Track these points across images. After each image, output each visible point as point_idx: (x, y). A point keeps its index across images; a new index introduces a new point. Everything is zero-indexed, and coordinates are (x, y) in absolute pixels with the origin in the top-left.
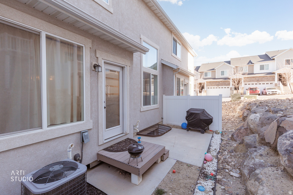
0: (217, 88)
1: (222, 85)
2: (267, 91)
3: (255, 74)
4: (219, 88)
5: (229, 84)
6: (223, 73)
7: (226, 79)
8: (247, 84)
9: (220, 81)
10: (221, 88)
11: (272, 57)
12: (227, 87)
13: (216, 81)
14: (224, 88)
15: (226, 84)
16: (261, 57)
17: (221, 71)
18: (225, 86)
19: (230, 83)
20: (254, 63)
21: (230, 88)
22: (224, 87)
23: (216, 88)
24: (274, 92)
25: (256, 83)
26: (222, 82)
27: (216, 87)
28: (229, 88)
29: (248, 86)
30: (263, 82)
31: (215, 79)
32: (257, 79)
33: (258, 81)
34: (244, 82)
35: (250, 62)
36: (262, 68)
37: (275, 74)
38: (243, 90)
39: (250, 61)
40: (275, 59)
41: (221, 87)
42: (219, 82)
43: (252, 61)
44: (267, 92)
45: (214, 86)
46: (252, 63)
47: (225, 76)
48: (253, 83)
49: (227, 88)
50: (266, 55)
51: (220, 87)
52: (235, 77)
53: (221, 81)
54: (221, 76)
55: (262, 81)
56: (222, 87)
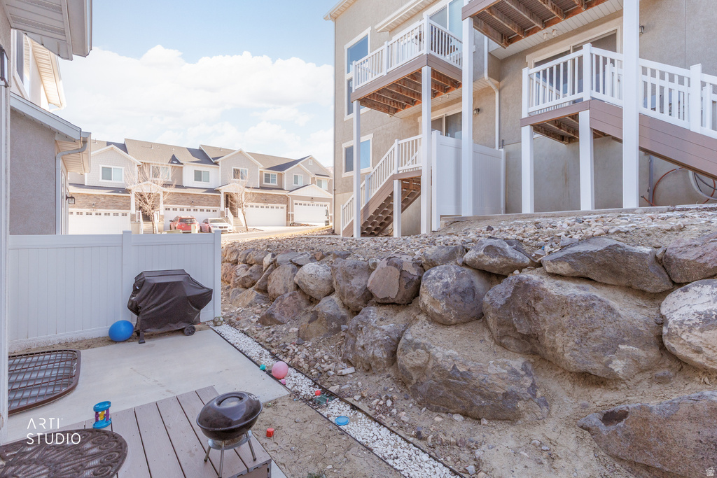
0: (91, 214)
1: (106, 207)
2: (211, 225)
3: (186, 188)
4: (97, 214)
5: (128, 206)
6: (107, 173)
7: (118, 192)
8: (171, 209)
9: (99, 195)
10: (103, 214)
11: (214, 159)
12: (120, 212)
13: (88, 195)
14: (112, 214)
15: (120, 204)
16: (193, 152)
17: (101, 166)
18: (116, 211)
19: (130, 203)
20: (182, 164)
21: (129, 215)
22: (112, 211)
23: (87, 214)
24: (222, 227)
25: (189, 207)
26: (107, 198)
27: (88, 210)
28: (126, 215)
29: (173, 215)
30: (202, 207)
31: (82, 186)
32: (191, 199)
33: (192, 203)
34: (165, 203)
35: (174, 158)
36: (198, 176)
37: (220, 193)
38: (161, 222)
39: (173, 156)
40: (220, 164)
41: (103, 211)
42: (95, 196)
43: (177, 157)
44: (212, 228)
45: (79, 207)
46: (179, 163)
47: (114, 182)
48: (182, 206)
49: (120, 214)
50: (201, 151)
51: (99, 211)
52: (145, 189)
53: (105, 196)
54: (101, 180)
55: (199, 204)
56: (107, 211)
